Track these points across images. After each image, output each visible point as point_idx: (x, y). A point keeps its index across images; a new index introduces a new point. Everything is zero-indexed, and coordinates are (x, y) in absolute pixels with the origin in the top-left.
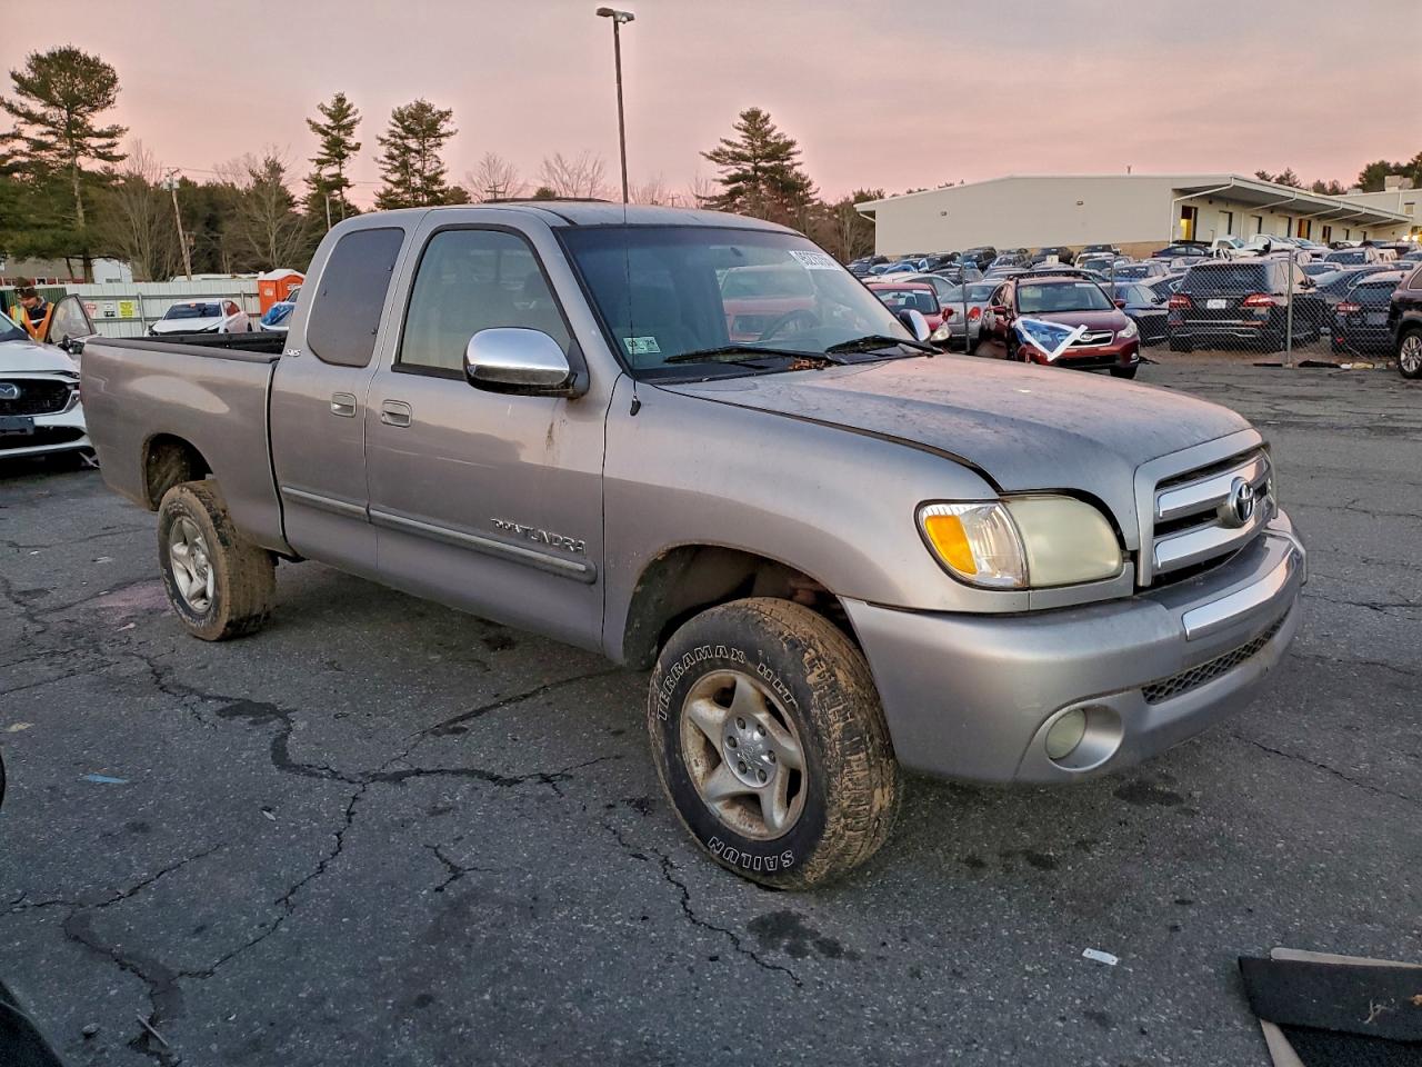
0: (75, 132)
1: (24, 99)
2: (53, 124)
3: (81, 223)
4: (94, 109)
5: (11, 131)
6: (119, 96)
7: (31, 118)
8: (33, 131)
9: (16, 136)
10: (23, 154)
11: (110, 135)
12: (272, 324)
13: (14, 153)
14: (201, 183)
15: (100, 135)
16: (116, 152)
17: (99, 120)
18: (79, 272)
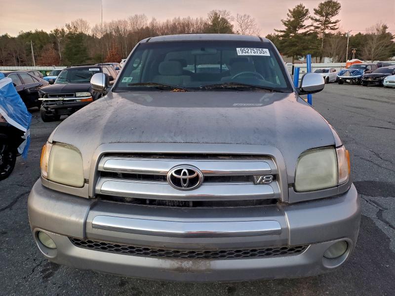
0: (326, 23)
1: (315, 16)
2: (321, 22)
3: (322, 47)
4: (333, 16)
5: (311, 24)
6: (340, 11)
7: (316, 20)
8: (316, 24)
9: (312, 26)
10: (312, 30)
11: (335, 23)
12: (340, 75)
13: (310, 30)
14: (364, 34)
15: (332, 23)
16: (336, 27)
17: (333, 19)
18: (318, 60)
